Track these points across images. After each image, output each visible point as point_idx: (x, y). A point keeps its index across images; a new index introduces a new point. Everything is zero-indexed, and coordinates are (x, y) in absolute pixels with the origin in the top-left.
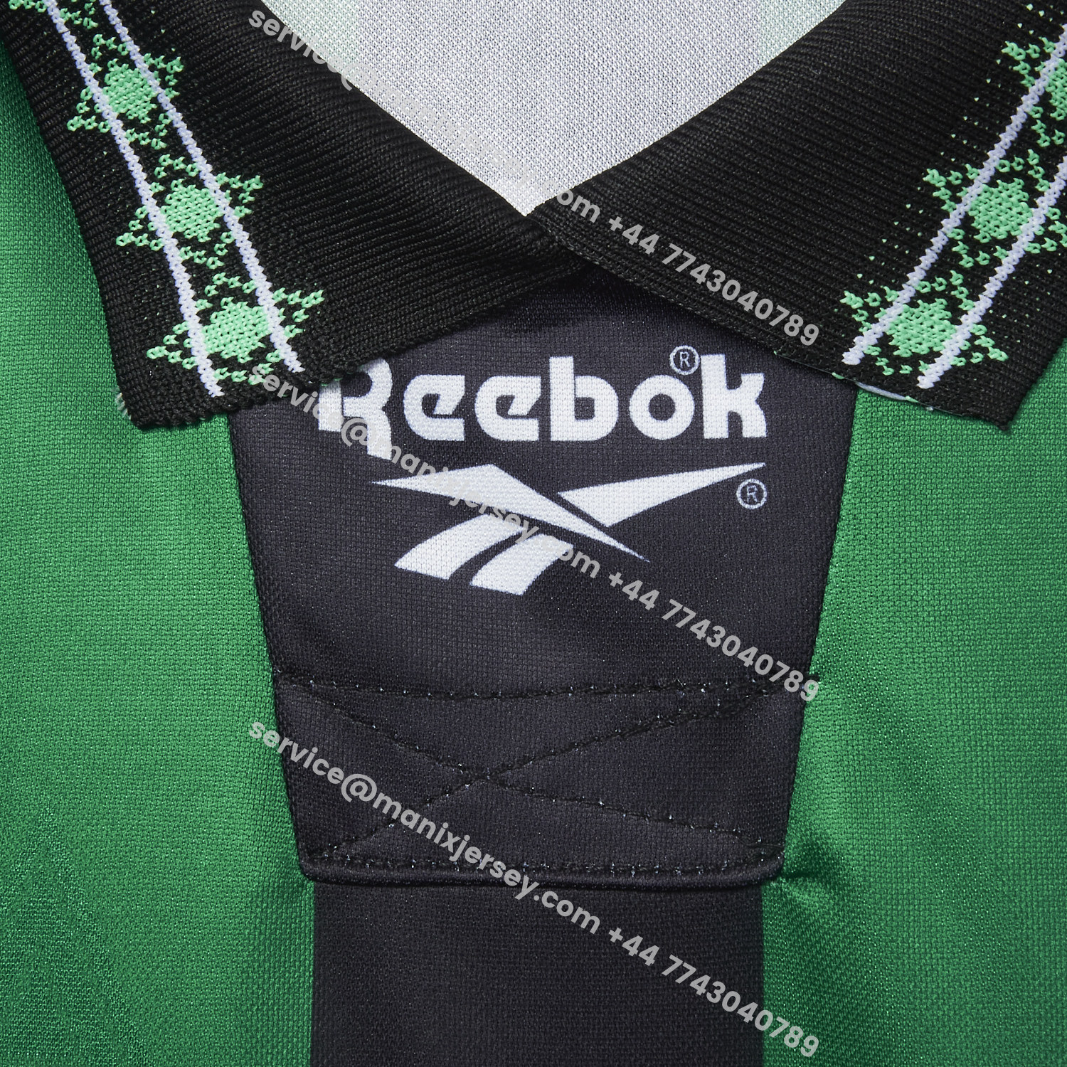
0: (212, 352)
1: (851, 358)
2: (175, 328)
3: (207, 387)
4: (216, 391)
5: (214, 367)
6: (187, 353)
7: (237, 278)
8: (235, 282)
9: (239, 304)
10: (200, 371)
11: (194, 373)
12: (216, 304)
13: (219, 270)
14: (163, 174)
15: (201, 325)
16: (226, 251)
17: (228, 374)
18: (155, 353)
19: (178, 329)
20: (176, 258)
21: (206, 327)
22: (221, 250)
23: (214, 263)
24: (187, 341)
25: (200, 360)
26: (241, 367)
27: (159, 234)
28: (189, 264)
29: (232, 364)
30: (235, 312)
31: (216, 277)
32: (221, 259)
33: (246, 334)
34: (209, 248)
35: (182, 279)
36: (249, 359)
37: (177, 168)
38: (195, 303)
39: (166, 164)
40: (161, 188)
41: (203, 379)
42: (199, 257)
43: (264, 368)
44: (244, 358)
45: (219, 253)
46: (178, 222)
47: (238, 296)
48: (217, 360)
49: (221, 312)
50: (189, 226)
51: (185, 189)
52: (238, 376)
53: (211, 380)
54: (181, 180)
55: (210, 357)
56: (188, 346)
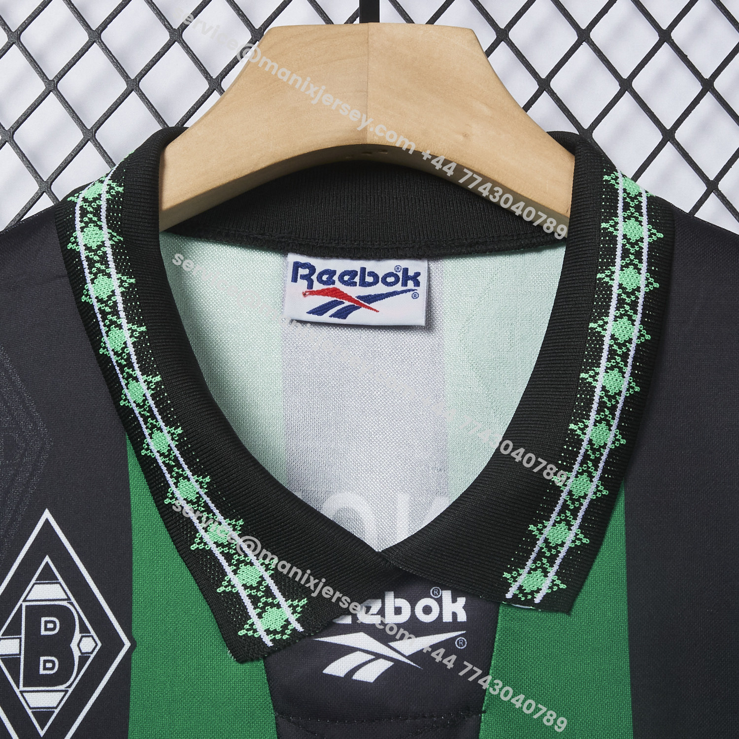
0: (265, 629)
1: (509, 596)
2: (248, 622)
3: (266, 643)
4: (270, 644)
5: (268, 635)
6: (255, 631)
7: (271, 598)
8: (270, 600)
9: (273, 609)
10: (262, 637)
11: (260, 638)
12: (263, 610)
13: (263, 596)
14: (235, 562)
15: (259, 619)
16: (264, 589)
17: (273, 637)
18: (242, 633)
19: (249, 622)
20: (244, 594)
21: (261, 620)
22: (263, 588)
23: (260, 594)
24: (254, 626)
25: (261, 633)
26: (278, 633)
27: (235, 586)
28: (250, 596)
29: (275, 632)
30: (271, 612)
31: (262, 599)
32: (263, 592)
33: (278, 620)
34: (257, 589)
35: (247, 602)
36: (281, 629)
37: (241, 559)
38: (254, 611)
39: (236, 558)
40: (235, 568)
41: (264, 640)
42: (254, 592)
43: (288, 632)
44: (279, 629)
45: (262, 590)
46: (244, 580)
47: (272, 605)
48: (268, 632)
49: (266, 613)
50: (248, 581)
51: (245, 567)
52: (278, 637)
53: (267, 640)
54: (243, 564)
55: (265, 631)
56: (255, 628)
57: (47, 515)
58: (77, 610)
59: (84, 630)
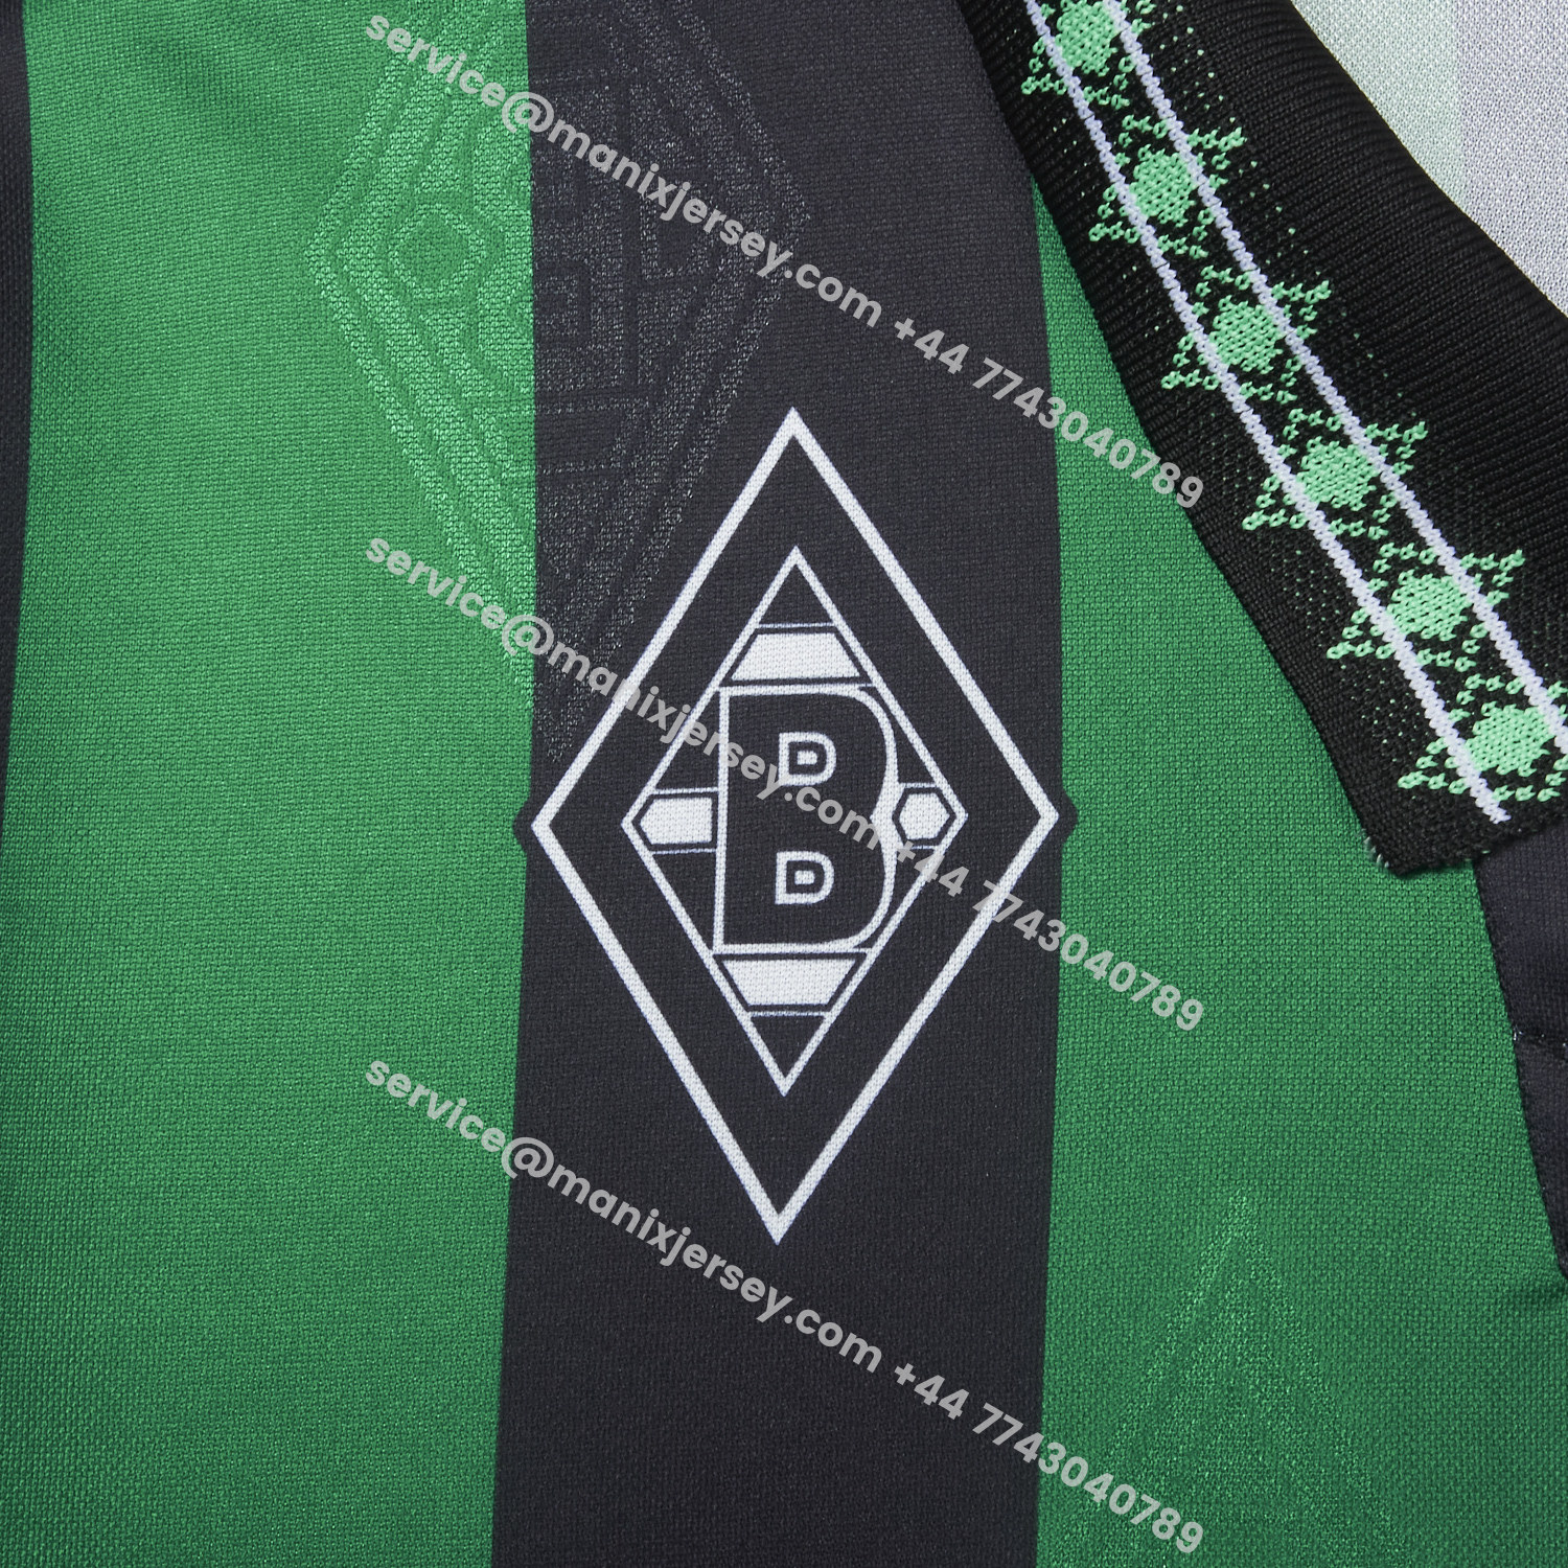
0: (1482, 769)
2: (1430, 748)
3: (1486, 811)
4: (1499, 816)
5: (1491, 787)
6: (1452, 775)
7: (1498, 678)
8: (1494, 683)
9: (1506, 708)
10: (1473, 794)
11: (1467, 798)
12: (1475, 712)
13: (1471, 672)
14: (1386, 567)
15: (1461, 740)
16: (1477, 648)
17: (1509, 794)
18: (1410, 781)
19: (1433, 748)
20: (1412, 666)
21: (1469, 741)
22: (1470, 647)
23: (1463, 664)
24: (1448, 761)
25: (1470, 779)
26: (1523, 782)
27: (1385, 638)
28: (1431, 670)
29: (1513, 780)
30: (1499, 722)
31: (1468, 682)
32: (1471, 657)
33: (1523, 742)
34: (1455, 648)
35: (1424, 690)
36: (1531, 772)
37: (1406, 557)
38: (1448, 715)
39: (1388, 555)
40: (1384, 584)
41: (1479, 803)
42: (1443, 660)
43: (1555, 779)
44: (1526, 771)
45: (1469, 651)
46: (1413, 620)
47: (1502, 699)
48: (1492, 778)
49: (1483, 722)
50: (1426, 624)
51: (1418, 581)
52: (1524, 794)
53: (1491, 804)
54: (1411, 572)
55: (1483, 775)
56: (1450, 767)
57: (793, 426)
58: (889, 712)
59: (911, 770)
